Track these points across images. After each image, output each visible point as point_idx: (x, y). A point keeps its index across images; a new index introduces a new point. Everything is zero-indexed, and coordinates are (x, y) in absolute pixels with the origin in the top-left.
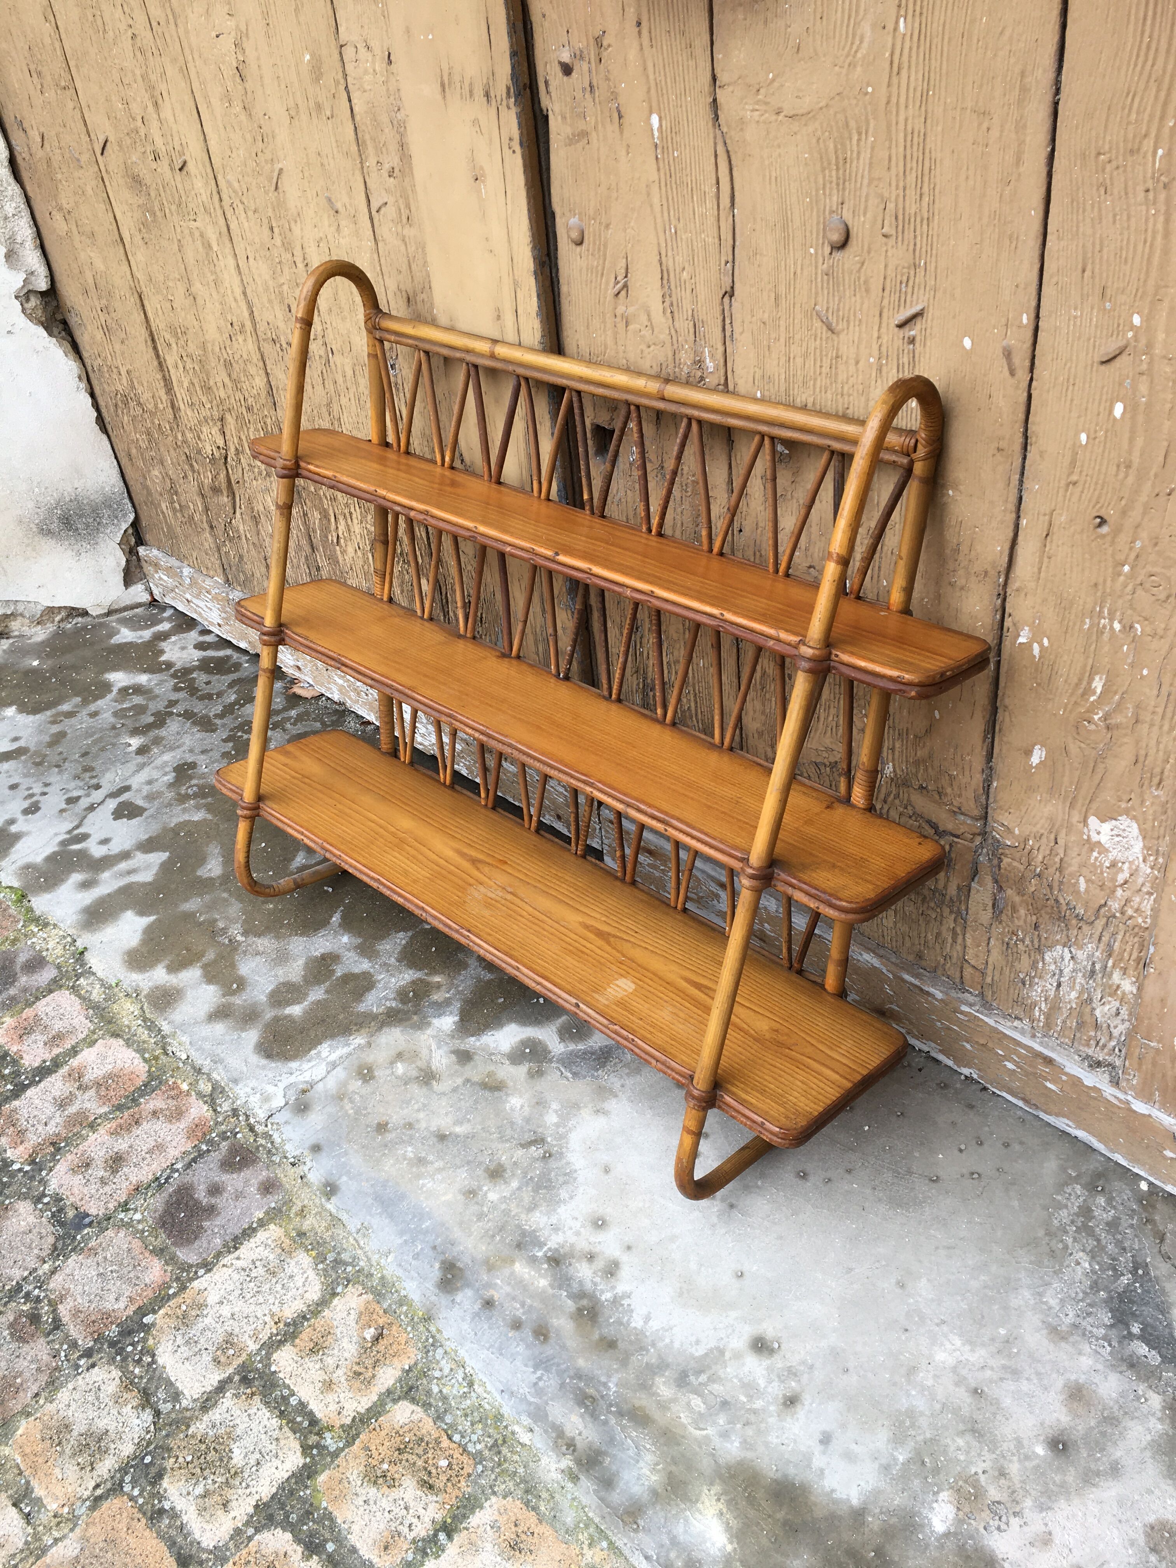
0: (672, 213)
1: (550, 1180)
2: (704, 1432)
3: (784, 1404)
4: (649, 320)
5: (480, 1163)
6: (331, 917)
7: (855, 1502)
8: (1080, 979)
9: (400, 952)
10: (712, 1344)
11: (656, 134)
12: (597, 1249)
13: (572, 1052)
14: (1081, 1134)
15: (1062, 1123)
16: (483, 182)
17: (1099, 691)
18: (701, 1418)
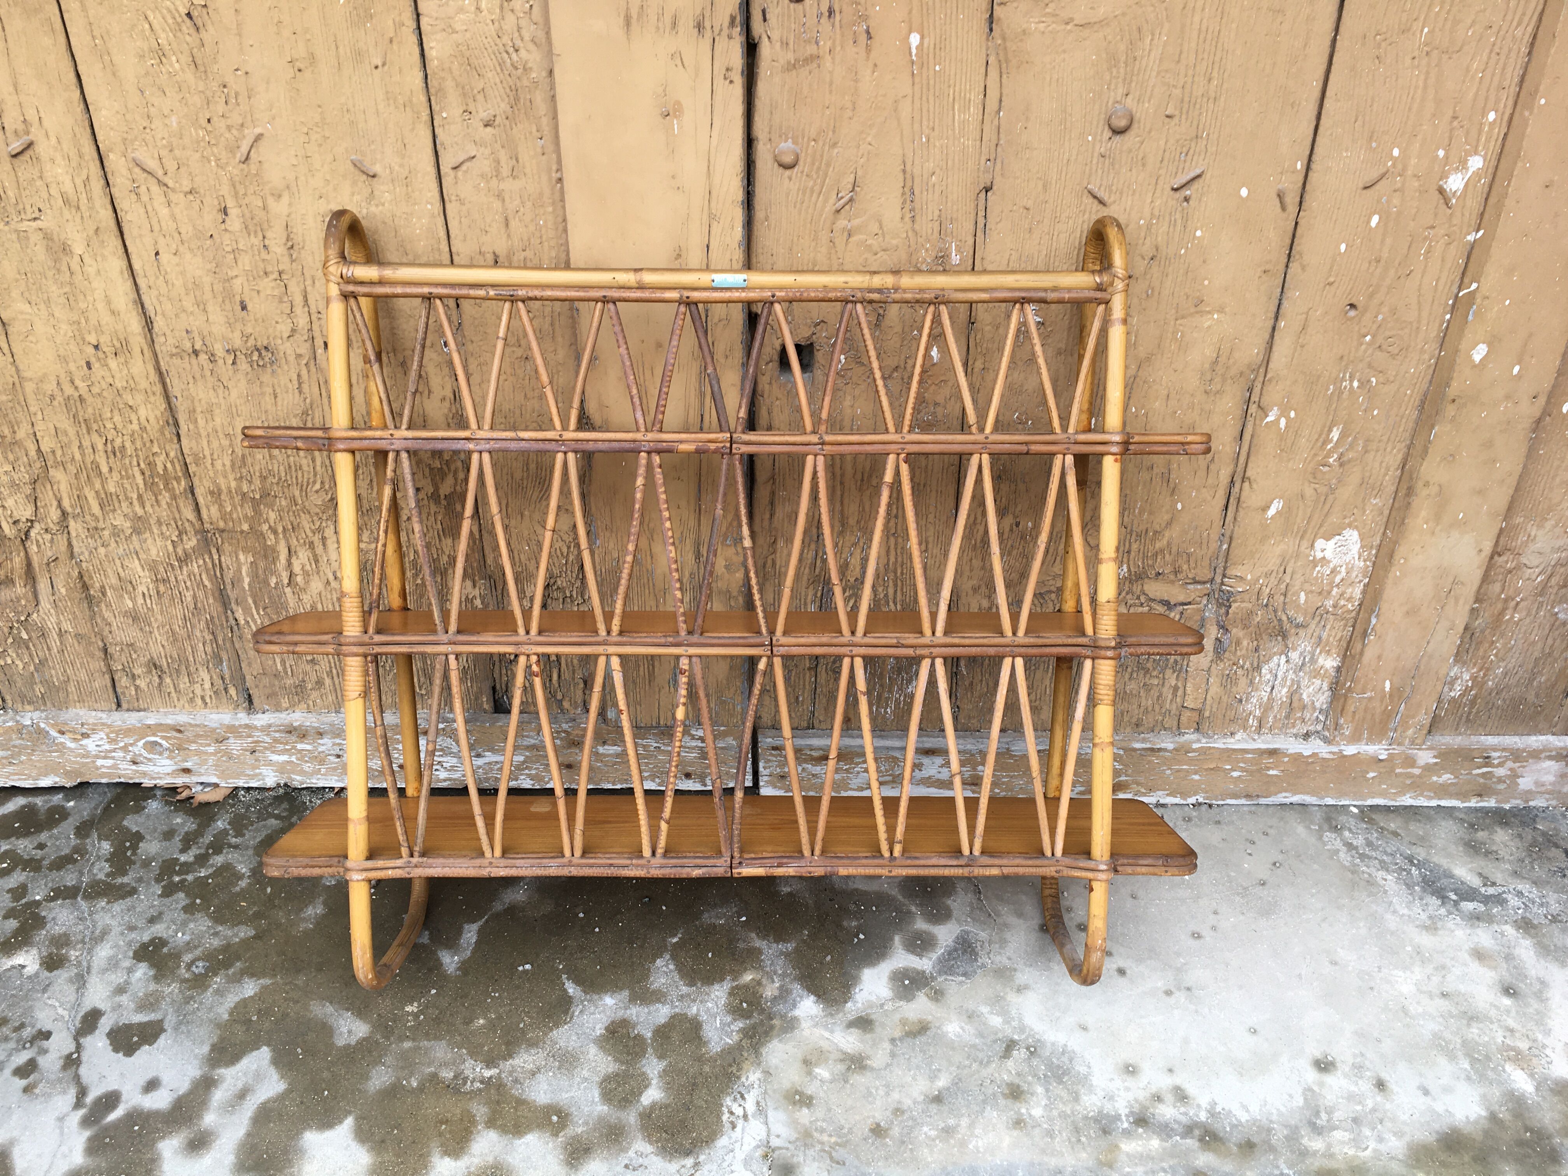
0: (925, 123)
1: (1059, 1067)
2: (1370, 1149)
3: (1380, 1090)
4: (881, 228)
5: (994, 1095)
6: (565, 990)
7: (1484, 1113)
9: (682, 978)
10: (1300, 1091)
11: (914, 51)
12: (1154, 1089)
13: (939, 961)
14: (1296, 799)
15: (1280, 798)
16: (676, 117)
17: (1335, 439)
18: (1356, 1142)
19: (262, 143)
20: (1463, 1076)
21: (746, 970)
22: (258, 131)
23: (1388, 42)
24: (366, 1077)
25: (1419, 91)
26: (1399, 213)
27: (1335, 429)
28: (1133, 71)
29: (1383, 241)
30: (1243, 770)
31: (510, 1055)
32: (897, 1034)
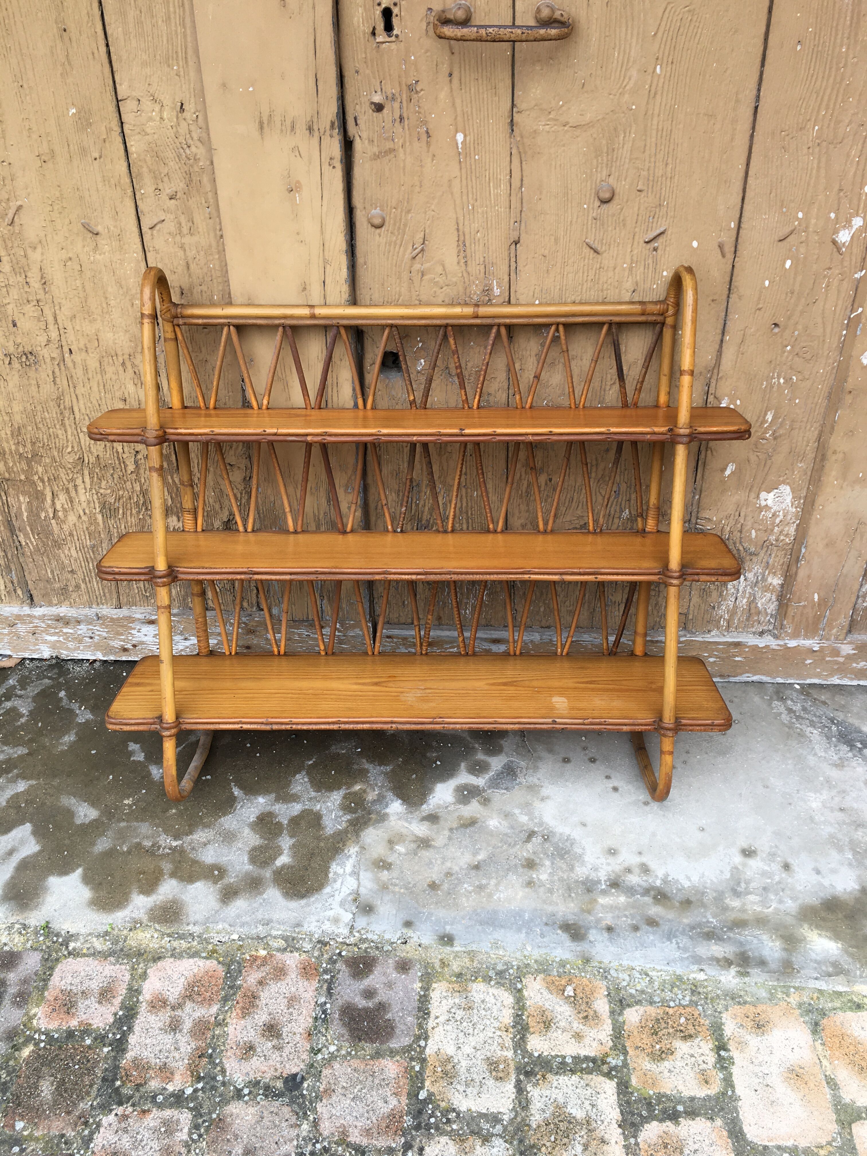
0: (470, 196)
1: (562, 849)
2: (772, 907)
3: (786, 870)
4: (444, 270)
5: (516, 865)
6: (232, 793)
7: (857, 887)
8: (749, 589)
9: (312, 787)
10: (729, 869)
11: (460, 146)
12: (626, 865)
13: (490, 779)
14: (756, 678)
15: (744, 678)
16: (297, 191)
17: (770, 420)
18: (764, 902)
19: (22, 212)
20: (847, 863)
21: (356, 782)
22: (19, 203)
23: (790, 136)
24: (93, 844)
25: (814, 171)
26: (805, 258)
27: (769, 413)
28: (612, 158)
29: (795, 279)
30: (717, 657)
31: (191, 833)
32: (455, 825)
